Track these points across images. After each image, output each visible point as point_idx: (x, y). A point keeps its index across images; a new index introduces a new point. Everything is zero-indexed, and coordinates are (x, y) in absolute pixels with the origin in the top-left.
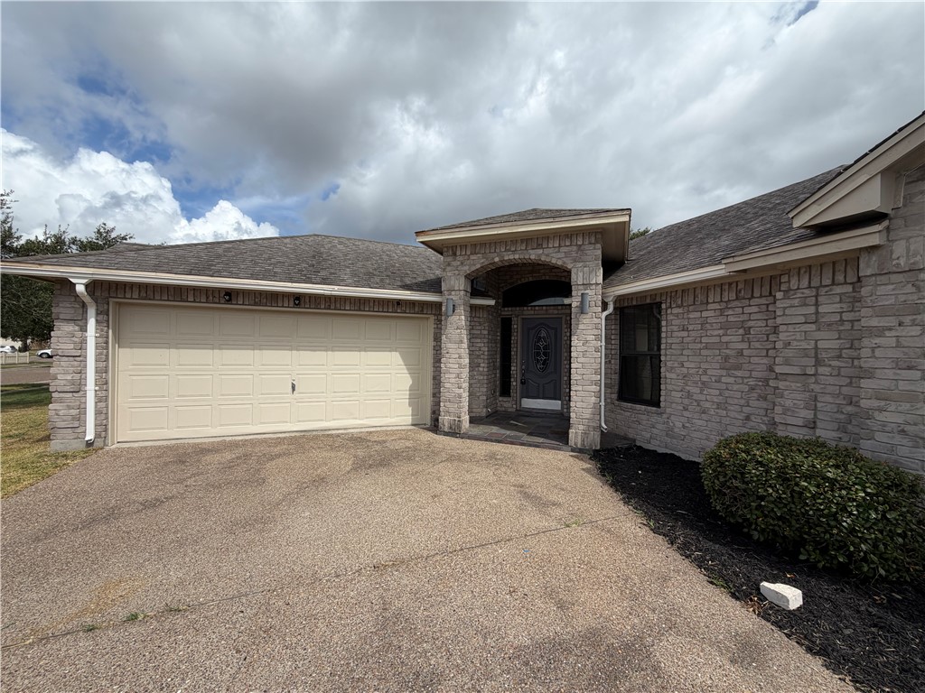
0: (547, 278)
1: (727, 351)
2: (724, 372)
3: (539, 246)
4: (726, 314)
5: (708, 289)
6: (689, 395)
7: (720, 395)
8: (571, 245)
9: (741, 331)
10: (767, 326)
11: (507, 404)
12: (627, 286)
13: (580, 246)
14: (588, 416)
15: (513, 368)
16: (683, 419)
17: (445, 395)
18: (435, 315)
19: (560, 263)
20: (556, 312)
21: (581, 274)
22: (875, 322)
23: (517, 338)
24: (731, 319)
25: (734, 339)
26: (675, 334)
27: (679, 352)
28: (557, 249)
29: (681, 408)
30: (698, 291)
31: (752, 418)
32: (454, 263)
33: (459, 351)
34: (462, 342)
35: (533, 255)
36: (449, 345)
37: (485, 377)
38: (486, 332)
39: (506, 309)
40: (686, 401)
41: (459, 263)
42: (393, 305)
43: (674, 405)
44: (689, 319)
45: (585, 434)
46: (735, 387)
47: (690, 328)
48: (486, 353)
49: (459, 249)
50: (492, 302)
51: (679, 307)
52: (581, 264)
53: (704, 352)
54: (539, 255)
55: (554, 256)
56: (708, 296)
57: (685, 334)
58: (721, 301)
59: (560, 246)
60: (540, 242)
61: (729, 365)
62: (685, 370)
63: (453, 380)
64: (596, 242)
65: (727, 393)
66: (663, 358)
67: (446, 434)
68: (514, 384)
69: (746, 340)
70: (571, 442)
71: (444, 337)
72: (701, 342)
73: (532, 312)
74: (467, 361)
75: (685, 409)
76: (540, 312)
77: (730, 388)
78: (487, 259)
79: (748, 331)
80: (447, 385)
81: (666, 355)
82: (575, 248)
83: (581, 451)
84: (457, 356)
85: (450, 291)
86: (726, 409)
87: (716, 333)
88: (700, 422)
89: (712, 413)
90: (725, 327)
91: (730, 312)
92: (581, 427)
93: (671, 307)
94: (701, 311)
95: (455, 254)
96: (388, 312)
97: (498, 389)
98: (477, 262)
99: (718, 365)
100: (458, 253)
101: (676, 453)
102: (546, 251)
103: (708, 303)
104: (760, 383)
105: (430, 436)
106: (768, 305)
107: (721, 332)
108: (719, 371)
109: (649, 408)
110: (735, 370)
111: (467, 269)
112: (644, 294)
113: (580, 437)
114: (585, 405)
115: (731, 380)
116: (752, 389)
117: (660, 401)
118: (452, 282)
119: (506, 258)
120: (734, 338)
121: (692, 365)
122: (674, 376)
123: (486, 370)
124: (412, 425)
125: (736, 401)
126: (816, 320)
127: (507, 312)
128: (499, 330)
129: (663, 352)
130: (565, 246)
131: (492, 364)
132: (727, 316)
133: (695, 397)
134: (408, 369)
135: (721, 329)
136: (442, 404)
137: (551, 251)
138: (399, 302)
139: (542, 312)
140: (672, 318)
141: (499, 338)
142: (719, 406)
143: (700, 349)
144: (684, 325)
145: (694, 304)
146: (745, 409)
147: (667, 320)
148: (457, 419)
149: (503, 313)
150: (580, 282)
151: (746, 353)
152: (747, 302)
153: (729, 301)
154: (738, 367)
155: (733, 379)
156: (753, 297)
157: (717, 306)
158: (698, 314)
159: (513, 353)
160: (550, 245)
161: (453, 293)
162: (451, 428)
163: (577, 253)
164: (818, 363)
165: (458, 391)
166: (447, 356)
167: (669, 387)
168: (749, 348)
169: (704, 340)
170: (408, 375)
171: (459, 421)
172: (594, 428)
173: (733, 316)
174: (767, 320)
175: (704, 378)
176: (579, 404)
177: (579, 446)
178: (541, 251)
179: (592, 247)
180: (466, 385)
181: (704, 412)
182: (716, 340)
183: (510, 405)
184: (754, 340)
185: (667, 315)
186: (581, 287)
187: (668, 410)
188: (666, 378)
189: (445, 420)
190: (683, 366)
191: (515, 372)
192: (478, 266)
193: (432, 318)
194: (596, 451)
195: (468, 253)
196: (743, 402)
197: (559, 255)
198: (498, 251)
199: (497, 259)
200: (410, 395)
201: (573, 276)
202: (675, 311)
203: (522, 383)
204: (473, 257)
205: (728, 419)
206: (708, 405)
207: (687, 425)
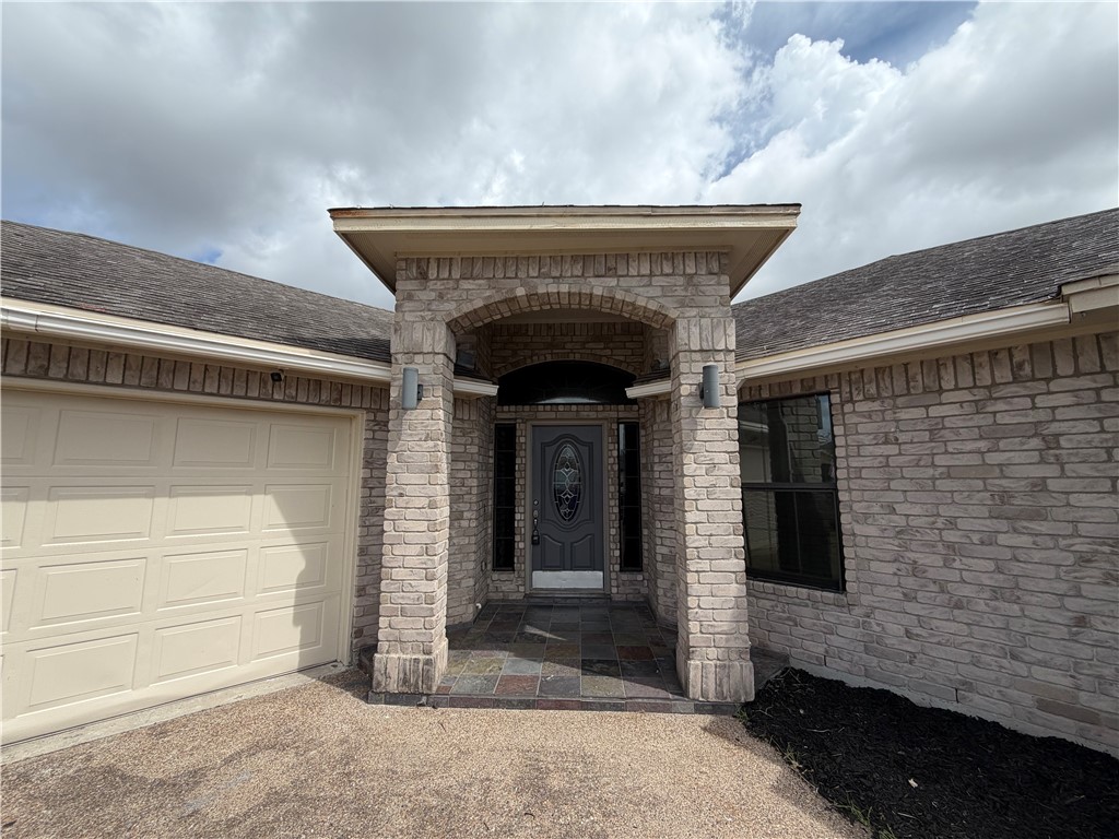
0: (578, 357)
1: (1004, 482)
2: (1003, 525)
3: (611, 271)
4: (990, 409)
5: (938, 364)
6: (916, 570)
7: (999, 570)
8: (672, 274)
9: (1035, 443)
10: (1103, 431)
11: (508, 586)
12: (767, 361)
13: (691, 276)
14: (725, 627)
15: (518, 516)
16: (906, 620)
17: (390, 596)
18: (368, 410)
19: (653, 306)
20: (593, 415)
21: (695, 330)
23: (524, 462)
24: (1002, 419)
25: (1017, 457)
26: (865, 451)
27: (880, 485)
28: (646, 280)
29: (901, 596)
30: (914, 370)
31: (1096, 622)
32: (424, 296)
33: (430, 490)
34: (436, 469)
35: (598, 287)
36: (405, 477)
37: (473, 539)
38: (474, 449)
39: (506, 408)
40: (910, 582)
41: (433, 295)
42: (263, 382)
43: (879, 590)
44: (897, 421)
45: (724, 668)
46: (1037, 556)
47: (902, 437)
48: (475, 491)
49: (433, 265)
50: (492, 390)
51: (872, 399)
52: (694, 312)
53: (942, 484)
54: (611, 289)
55: (640, 291)
56: (940, 378)
57: (893, 449)
58: (975, 386)
59: (651, 275)
60: (611, 263)
61: (1013, 510)
62: (902, 522)
63: (412, 561)
64: (722, 272)
65: (1016, 568)
66: (843, 496)
67: (393, 699)
68: (521, 545)
69: (1052, 460)
70: (695, 691)
71: (392, 459)
72: (933, 465)
73: (553, 415)
74: (446, 511)
75: (910, 598)
76: (566, 415)
77: (1023, 557)
78: (499, 290)
79: (1052, 442)
80: (398, 574)
81: (850, 490)
82: (681, 280)
83: (714, 709)
84: (425, 502)
85: (412, 353)
86: (1017, 600)
87: (970, 446)
88: (953, 627)
89: (982, 606)
90: (994, 435)
91: (1000, 406)
92: (713, 653)
93: (851, 400)
94: (927, 407)
95: (424, 276)
96: (246, 397)
97: (490, 558)
98: (476, 295)
99: (985, 509)
100: (433, 273)
101: (894, 690)
102: (624, 282)
103: (941, 391)
104: (1106, 549)
105: (347, 705)
106: (1098, 391)
107: (983, 445)
108: (988, 522)
109: (818, 593)
110: (1031, 519)
111: (451, 309)
112: (788, 379)
113: (712, 676)
114: (717, 602)
115: (1025, 540)
116: (1084, 560)
117: (844, 581)
118: (417, 335)
119: (541, 290)
120: (1022, 461)
121: (917, 510)
122: (872, 531)
123: (474, 524)
124: (301, 671)
125: (1043, 585)
127: (507, 413)
128: (492, 446)
129: (841, 485)
130: (662, 275)
131: (482, 510)
132: (995, 413)
133: (931, 573)
134: (296, 534)
135: (981, 438)
136: (383, 622)
137: (634, 282)
138: (277, 376)
139: (571, 415)
140: (855, 419)
141: (491, 461)
143: (934, 479)
144: (886, 434)
145: (909, 394)
146: (1070, 603)
147: (844, 425)
148: (422, 657)
149: (500, 416)
150: (695, 346)
151: (1052, 485)
152: (1042, 386)
153: (994, 384)
154: (1037, 515)
155: (1030, 539)
156: (1056, 376)
157: (965, 396)
158: (920, 413)
159: (518, 488)
160: (633, 272)
161: (419, 358)
162: (405, 681)
163: (686, 290)
165: (425, 586)
166: (401, 502)
167: (865, 553)
168: (1063, 475)
169: (939, 460)
170: (296, 549)
171: (428, 662)
172: (740, 653)
173: (1009, 414)
174: (1100, 420)
175: (950, 536)
176: (706, 602)
177: (712, 698)
178: (612, 282)
179: (713, 280)
180: (442, 570)
181: (958, 606)
182: (975, 460)
183: (513, 587)
184: (1073, 459)
185: (844, 414)
186: (697, 356)
187: (866, 600)
188: (854, 535)
189: (391, 662)
190: (893, 512)
191: (522, 524)
192: (479, 303)
193: (362, 418)
194: (747, 705)
195: (456, 274)
196: (1062, 587)
197: (652, 292)
198: (522, 275)
199: (520, 292)
200: (298, 595)
201: (681, 332)
202: (863, 407)
203: (534, 543)
204: (465, 285)
205: (1027, 622)
206: (967, 591)
207: (918, 631)
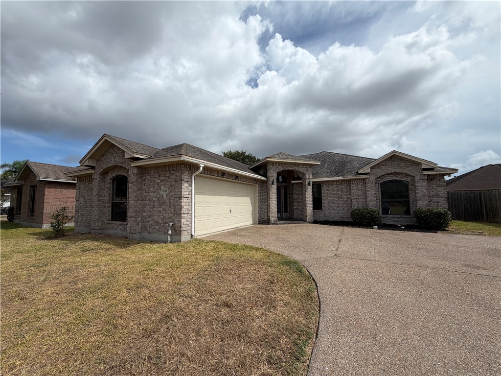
1: (338, 195)
3: (298, 167)
6: (330, 206)
7: (337, 205)
8: (306, 168)
12: (315, 179)
14: (311, 213)
16: (328, 211)
19: (303, 172)
21: (308, 175)
22: (368, 189)
26: (325, 191)
27: (326, 196)
28: (302, 168)
30: (331, 182)
32: (273, 168)
35: (296, 169)
36: (272, 195)
41: (275, 168)
43: (326, 209)
44: (329, 188)
45: (310, 218)
49: (275, 163)
51: (326, 185)
52: (308, 173)
53: (333, 196)
54: (298, 169)
55: (302, 170)
56: (333, 183)
57: (328, 191)
61: (339, 198)
67: (273, 224)
69: (342, 193)
70: (307, 221)
71: (270, 192)
72: (332, 193)
75: (329, 209)
78: (284, 168)
79: (343, 191)
81: (323, 196)
85: (272, 177)
87: (336, 191)
88: (333, 212)
89: (336, 209)
90: (338, 190)
92: (309, 216)
93: (324, 185)
95: (273, 165)
98: (281, 169)
103: (333, 185)
108: (337, 200)
109: (319, 210)
111: (277, 171)
116: (344, 203)
117: (322, 208)
120: (340, 192)
121: (330, 199)
122: (325, 202)
125: (341, 206)
126: (358, 189)
130: (304, 168)
136: (270, 214)
137: (300, 168)
142: (337, 207)
150: (308, 177)
151: (342, 195)
153: (338, 185)
154: (341, 198)
157: (336, 186)
158: (331, 187)
162: (273, 221)
163: (306, 170)
164: (359, 196)
167: (324, 205)
172: (312, 216)
173: (339, 188)
175: (334, 201)
176: (308, 210)
179: (310, 169)
181: (334, 209)
182: (336, 193)
185: (323, 187)
186: (308, 179)
187: (324, 210)
188: (323, 202)
189: (271, 219)
190: (327, 199)
193: (257, 185)
195: (278, 165)
198: (286, 166)
201: (306, 176)
204: (279, 167)
205: (339, 209)
207: (330, 213)
